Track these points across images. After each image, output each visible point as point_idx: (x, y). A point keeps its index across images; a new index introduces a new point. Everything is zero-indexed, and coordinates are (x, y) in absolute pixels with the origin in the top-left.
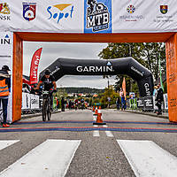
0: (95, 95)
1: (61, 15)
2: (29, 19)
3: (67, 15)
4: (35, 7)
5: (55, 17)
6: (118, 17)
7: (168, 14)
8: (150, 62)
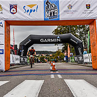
0: (51, 55)
2: (13, 13)
3: (34, 11)
4: (16, 6)
5: (27, 12)
6: (63, 11)
8: (81, 36)
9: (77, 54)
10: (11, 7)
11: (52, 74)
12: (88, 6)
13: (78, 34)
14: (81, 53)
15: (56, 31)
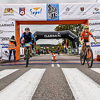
0: (53, 47)
1: (36, 13)
2: (22, 15)
3: (39, 13)
4: (24, 9)
6: (62, 13)
7: (84, 11)
8: (77, 32)
9: (74, 47)
10: (21, 10)
11: (53, 63)
12: (82, 9)
13: (75, 31)
14: (77, 46)
15: (57, 29)
